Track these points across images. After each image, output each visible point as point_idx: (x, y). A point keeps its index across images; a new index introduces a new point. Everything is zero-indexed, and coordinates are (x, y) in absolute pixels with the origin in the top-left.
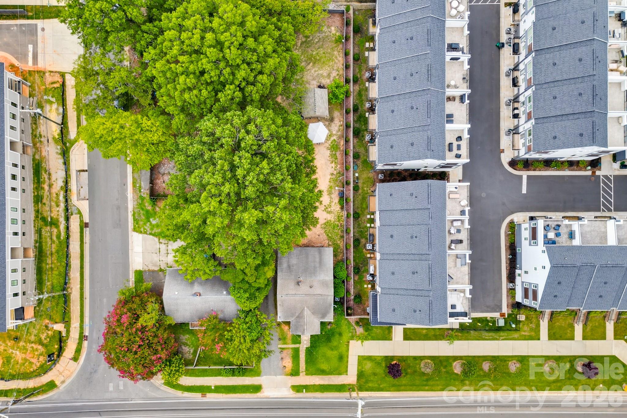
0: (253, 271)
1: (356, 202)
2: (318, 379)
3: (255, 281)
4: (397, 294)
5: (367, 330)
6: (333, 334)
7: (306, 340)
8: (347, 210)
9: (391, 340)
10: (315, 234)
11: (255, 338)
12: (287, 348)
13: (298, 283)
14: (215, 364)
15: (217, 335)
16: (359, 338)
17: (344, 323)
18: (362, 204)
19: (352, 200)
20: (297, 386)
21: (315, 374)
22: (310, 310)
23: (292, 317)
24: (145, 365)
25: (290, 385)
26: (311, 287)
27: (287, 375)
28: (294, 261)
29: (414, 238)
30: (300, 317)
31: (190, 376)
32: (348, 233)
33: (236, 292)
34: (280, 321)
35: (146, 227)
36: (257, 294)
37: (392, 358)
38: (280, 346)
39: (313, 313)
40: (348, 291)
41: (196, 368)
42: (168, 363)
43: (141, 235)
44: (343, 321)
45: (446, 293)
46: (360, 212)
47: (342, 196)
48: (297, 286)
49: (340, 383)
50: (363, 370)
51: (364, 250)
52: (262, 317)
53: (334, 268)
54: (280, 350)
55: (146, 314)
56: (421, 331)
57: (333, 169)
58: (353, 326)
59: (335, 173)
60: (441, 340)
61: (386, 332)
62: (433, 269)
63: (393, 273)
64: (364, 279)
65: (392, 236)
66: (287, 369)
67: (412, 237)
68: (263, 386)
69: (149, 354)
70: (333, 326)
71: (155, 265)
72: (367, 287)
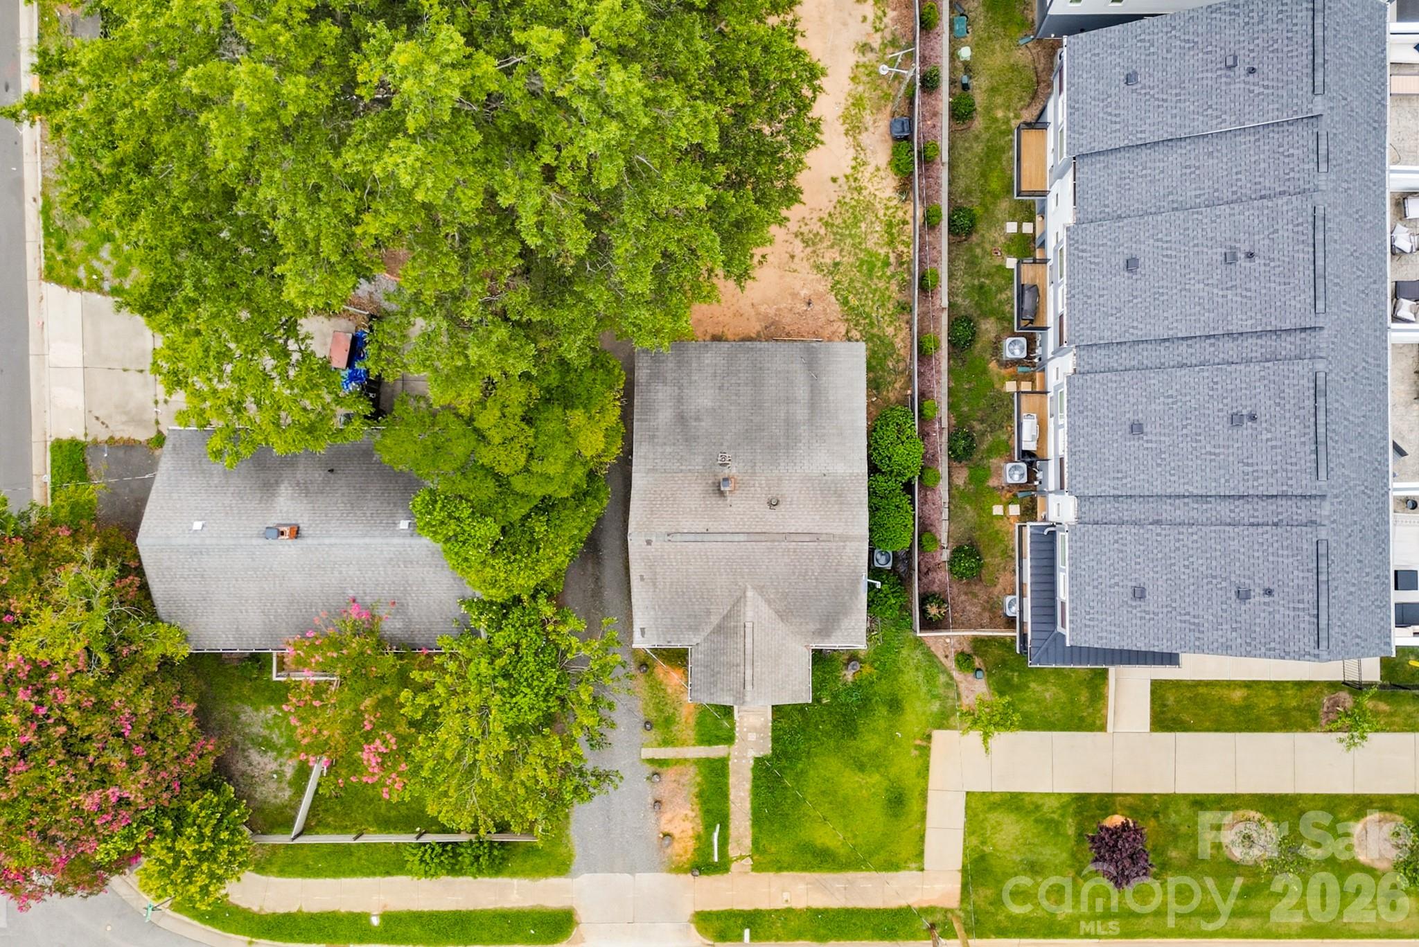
0: (514, 426)
1: (962, 169)
2: (801, 887)
3: (526, 469)
4: (1157, 522)
5: (1003, 687)
6: (865, 704)
7: (755, 729)
8: (927, 199)
9: (1103, 728)
10: (795, 295)
11: (531, 718)
12: (677, 762)
13: (718, 490)
14: (386, 824)
15: (368, 702)
16: (973, 719)
17: (909, 657)
18: (984, 175)
19: (945, 158)
20: (719, 915)
21: (790, 867)
22: (769, 602)
23: (695, 629)
24: (52, 832)
25: (689, 910)
26: (773, 504)
27: (678, 869)
28: (703, 397)
29: (1243, 261)
30: (727, 628)
31: (282, 873)
32: (926, 288)
33: (439, 515)
34: (646, 646)
35: (96, 264)
36: (540, 528)
37: (1106, 802)
38: (648, 753)
39: (784, 615)
40: (926, 528)
41: (300, 840)
42: (168, 824)
43: (75, 297)
44: (905, 652)
45: (1383, 510)
46: (978, 211)
47: (902, 138)
48: (714, 500)
49: (894, 904)
50: (988, 849)
51: (993, 365)
52: (564, 630)
53: (871, 431)
54: (649, 769)
55: (48, 612)
56: (1225, 692)
57: (868, 27)
58: (945, 671)
59: (876, 41)
60: (1305, 729)
61: (1084, 696)
62: (1331, 396)
63: (1136, 428)
64: (993, 482)
65: (1131, 264)
66: (677, 847)
67: (1230, 258)
68: (581, 915)
69: (68, 787)
70: (867, 669)
71: (139, 422)
72: (1005, 516)
